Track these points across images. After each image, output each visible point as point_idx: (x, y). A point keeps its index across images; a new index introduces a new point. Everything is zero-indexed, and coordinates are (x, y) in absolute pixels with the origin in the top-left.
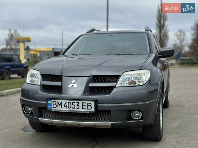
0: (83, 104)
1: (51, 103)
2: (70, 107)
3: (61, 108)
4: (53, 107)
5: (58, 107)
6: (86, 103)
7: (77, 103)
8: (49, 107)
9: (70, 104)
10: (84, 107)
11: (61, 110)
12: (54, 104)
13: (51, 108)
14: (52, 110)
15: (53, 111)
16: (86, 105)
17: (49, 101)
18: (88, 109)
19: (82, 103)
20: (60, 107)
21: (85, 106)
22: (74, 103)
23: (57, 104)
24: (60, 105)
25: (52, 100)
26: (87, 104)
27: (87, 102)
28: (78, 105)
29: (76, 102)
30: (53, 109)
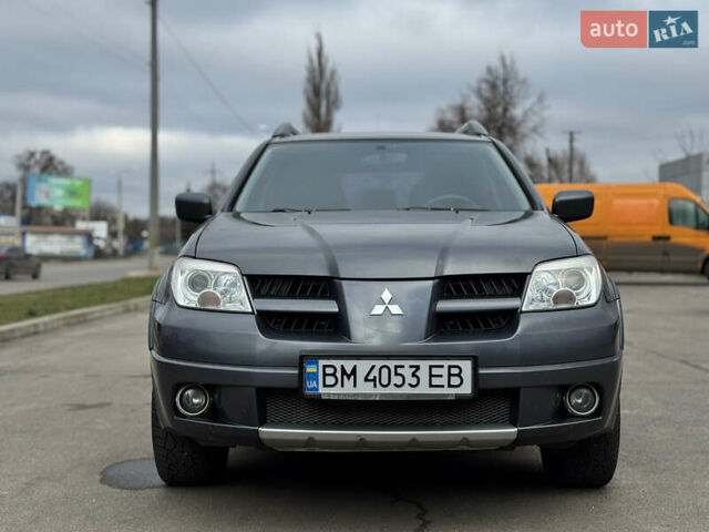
0: (433, 369)
1: (315, 370)
2: (385, 382)
3: (355, 385)
4: (325, 385)
5: (342, 386)
6: (442, 366)
7: (411, 367)
8: (310, 385)
9: (385, 371)
10: (435, 381)
11: (355, 394)
12: (329, 375)
13: (317, 389)
14: (320, 395)
15: (323, 398)
16: (444, 372)
17: (310, 363)
18: (450, 386)
19: (431, 367)
20: (349, 383)
21: (441, 376)
22: (403, 367)
23: (339, 374)
24: (349, 378)
25: (322, 363)
26: (446, 368)
27: (446, 363)
28: (414, 375)
29: (407, 363)
30: (322, 390)
